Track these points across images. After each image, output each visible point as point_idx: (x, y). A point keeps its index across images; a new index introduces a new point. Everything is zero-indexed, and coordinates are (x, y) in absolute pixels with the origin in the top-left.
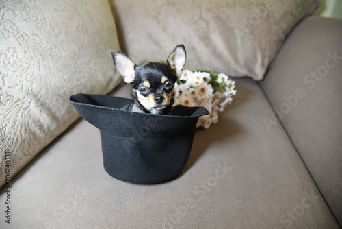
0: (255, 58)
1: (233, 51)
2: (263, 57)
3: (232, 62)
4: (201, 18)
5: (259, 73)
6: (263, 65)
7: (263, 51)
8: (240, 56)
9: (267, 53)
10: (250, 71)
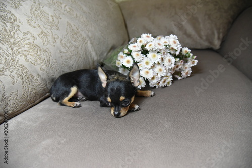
0: (213, 33)
1: (198, 31)
2: (219, 33)
3: (198, 38)
4: (176, 13)
5: (217, 44)
6: (219, 38)
7: (218, 29)
8: (202, 33)
9: (221, 30)
10: (211, 43)
